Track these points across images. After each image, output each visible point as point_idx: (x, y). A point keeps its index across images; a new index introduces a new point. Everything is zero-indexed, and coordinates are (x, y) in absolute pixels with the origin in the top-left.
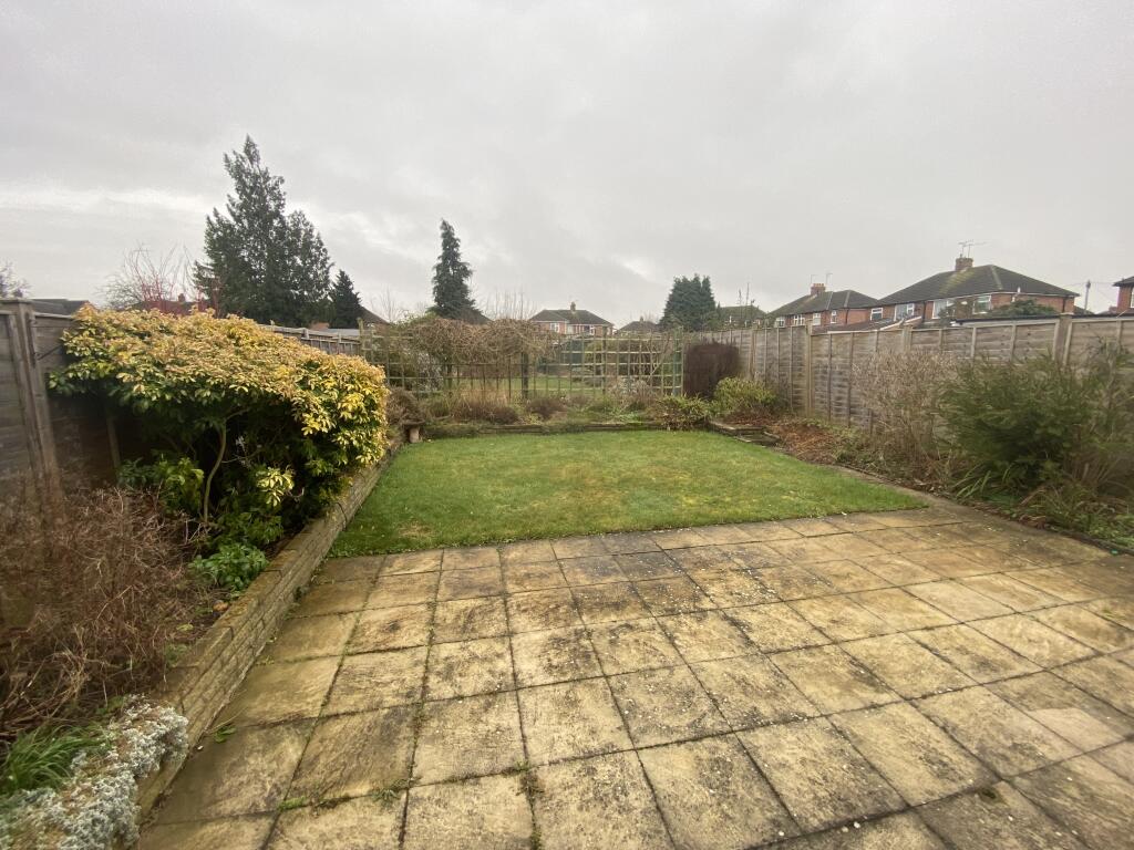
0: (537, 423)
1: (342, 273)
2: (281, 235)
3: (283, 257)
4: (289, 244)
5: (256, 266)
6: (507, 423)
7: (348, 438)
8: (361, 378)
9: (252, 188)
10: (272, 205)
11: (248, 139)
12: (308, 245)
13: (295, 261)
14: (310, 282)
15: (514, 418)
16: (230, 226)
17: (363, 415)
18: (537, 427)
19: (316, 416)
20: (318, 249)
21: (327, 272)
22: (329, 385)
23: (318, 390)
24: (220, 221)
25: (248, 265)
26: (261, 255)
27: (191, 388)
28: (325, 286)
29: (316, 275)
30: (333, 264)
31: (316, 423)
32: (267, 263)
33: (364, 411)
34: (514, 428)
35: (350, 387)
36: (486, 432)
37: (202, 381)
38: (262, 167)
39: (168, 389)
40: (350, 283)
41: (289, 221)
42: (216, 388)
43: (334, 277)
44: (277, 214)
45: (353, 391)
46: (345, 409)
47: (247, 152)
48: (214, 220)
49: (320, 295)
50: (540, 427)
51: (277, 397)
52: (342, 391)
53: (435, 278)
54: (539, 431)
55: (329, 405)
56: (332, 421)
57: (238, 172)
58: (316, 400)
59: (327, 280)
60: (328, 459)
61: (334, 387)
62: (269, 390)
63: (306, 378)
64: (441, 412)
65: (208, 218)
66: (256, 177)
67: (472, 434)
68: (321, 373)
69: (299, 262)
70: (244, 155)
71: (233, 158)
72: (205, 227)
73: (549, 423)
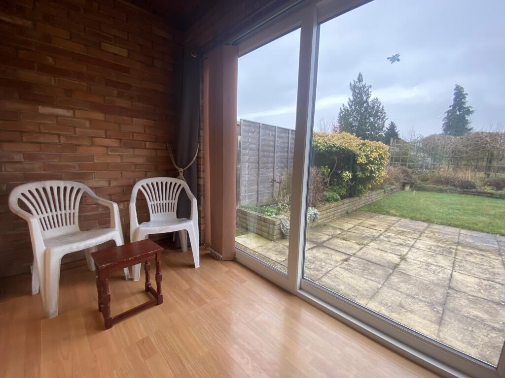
0: (491, 191)
1: (392, 123)
2: (366, 110)
3: (365, 119)
4: (369, 113)
5: (355, 124)
6: (467, 188)
7: (371, 167)
8: (379, 148)
9: (358, 93)
10: (365, 98)
11: (360, 73)
12: (377, 112)
13: (370, 119)
14: (375, 127)
15: (473, 187)
16: (348, 110)
17: (378, 161)
18: (489, 193)
19: (362, 158)
20: (381, 113)
21: (384, 123)
22: (367, 150)
23: (364, 151)
24: (344, 109)
25: (351, 124)
26: (357, 119)
27: (332, 147)
28: (382, 129)
29: (379, 124)
30: (387, 119)
31: (361, 160)
32: (359, 122)
33: (378, 159)
34: (472, 192)
35: (375, 150)
36: (452, 192)
37: (334, 146)
38: (364, 83)
39: (327, 148)
40: (395, 127)
41: (370, 104)
42: (337, 148)
43: (387, 125)
44: (366, 102)
45: (376, 152)
46: (371, 157)
47: (358, 79)
48: (342, 108)
49: (379, 133)
50: (492, 194)
51: (351, 151)
52: (372, 152)
53: (445, 118)
54: (491, 196)
55: (367, 156)
56: (366, 160)
57: (353, 88)
58: (363, 154)
59: (383, 126)
60: (363, 173)
61: (369, 150)
62: (350, 149)
63: (361, 148)
64: (425, 180)
65: (341, 108)
66: (361, 88)
67: (441, 191)
68: (366, 146)
69: (372, 120)
70: (357, 81)
71: (353, 83)
72: (339, 111)
73: (500, 192)
